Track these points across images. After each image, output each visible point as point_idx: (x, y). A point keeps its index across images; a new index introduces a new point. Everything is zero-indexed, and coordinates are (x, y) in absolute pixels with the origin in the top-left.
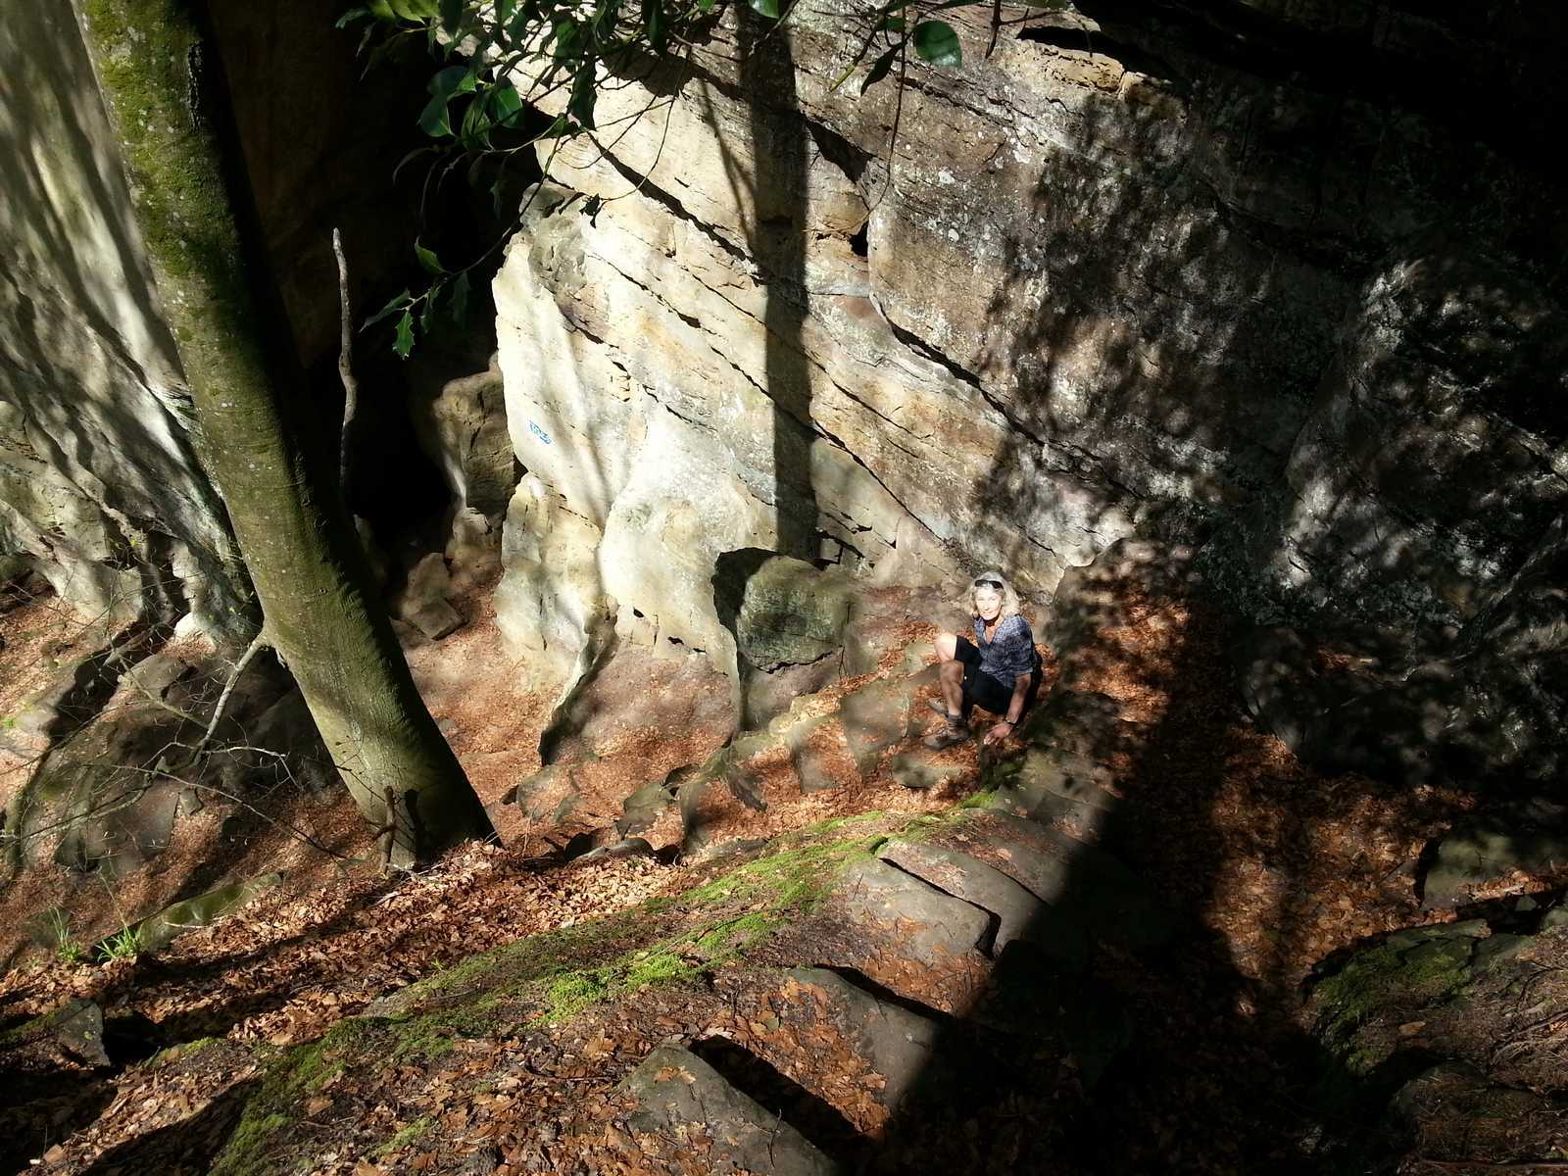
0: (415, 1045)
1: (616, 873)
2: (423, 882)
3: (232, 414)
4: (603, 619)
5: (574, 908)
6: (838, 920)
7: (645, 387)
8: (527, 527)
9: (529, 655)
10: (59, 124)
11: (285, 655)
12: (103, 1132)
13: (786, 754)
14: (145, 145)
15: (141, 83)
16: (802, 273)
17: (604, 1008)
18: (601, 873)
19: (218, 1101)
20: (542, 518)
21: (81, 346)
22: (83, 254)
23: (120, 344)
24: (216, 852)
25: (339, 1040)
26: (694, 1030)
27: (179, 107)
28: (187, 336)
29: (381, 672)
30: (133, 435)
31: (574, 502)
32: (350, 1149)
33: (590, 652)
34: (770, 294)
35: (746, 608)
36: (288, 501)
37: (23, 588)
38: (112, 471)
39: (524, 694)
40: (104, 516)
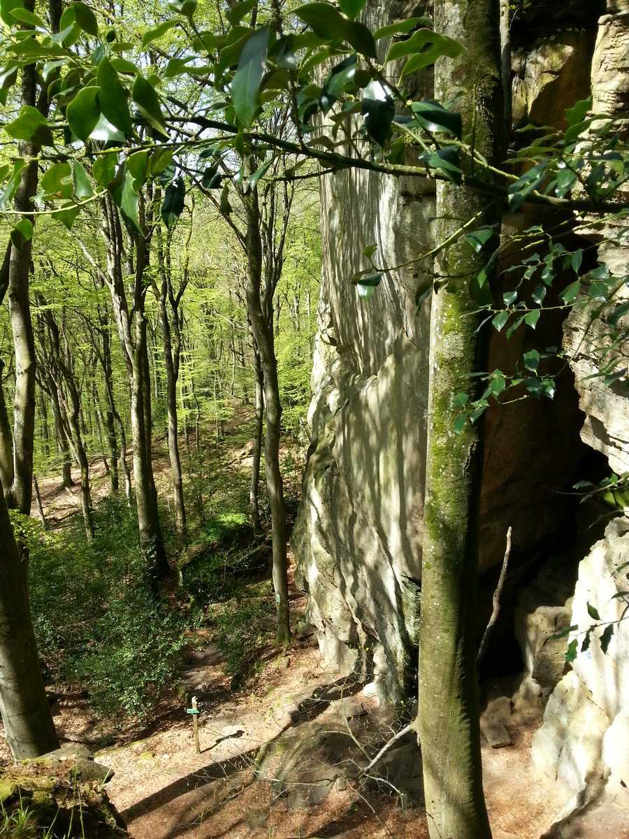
3: (437, 609)
4: (597, 778)
8: (563, 702)
9: (545, 780)
10: (394, 447)
11: (421, 739)
14: (439, 480)
15: (446, 454)
20: (572, 701)
21: (369, 541)
22: (385, 502)
23: (387, 544)
27: (459, 467)
28: (428, 567)
30: (377, 587)
31: (596, 697)
33: (582, 796)
36: (450, 661)
37: (306, 640)
38: (364, 599)
39: (536, 803)
40: (352, 619)
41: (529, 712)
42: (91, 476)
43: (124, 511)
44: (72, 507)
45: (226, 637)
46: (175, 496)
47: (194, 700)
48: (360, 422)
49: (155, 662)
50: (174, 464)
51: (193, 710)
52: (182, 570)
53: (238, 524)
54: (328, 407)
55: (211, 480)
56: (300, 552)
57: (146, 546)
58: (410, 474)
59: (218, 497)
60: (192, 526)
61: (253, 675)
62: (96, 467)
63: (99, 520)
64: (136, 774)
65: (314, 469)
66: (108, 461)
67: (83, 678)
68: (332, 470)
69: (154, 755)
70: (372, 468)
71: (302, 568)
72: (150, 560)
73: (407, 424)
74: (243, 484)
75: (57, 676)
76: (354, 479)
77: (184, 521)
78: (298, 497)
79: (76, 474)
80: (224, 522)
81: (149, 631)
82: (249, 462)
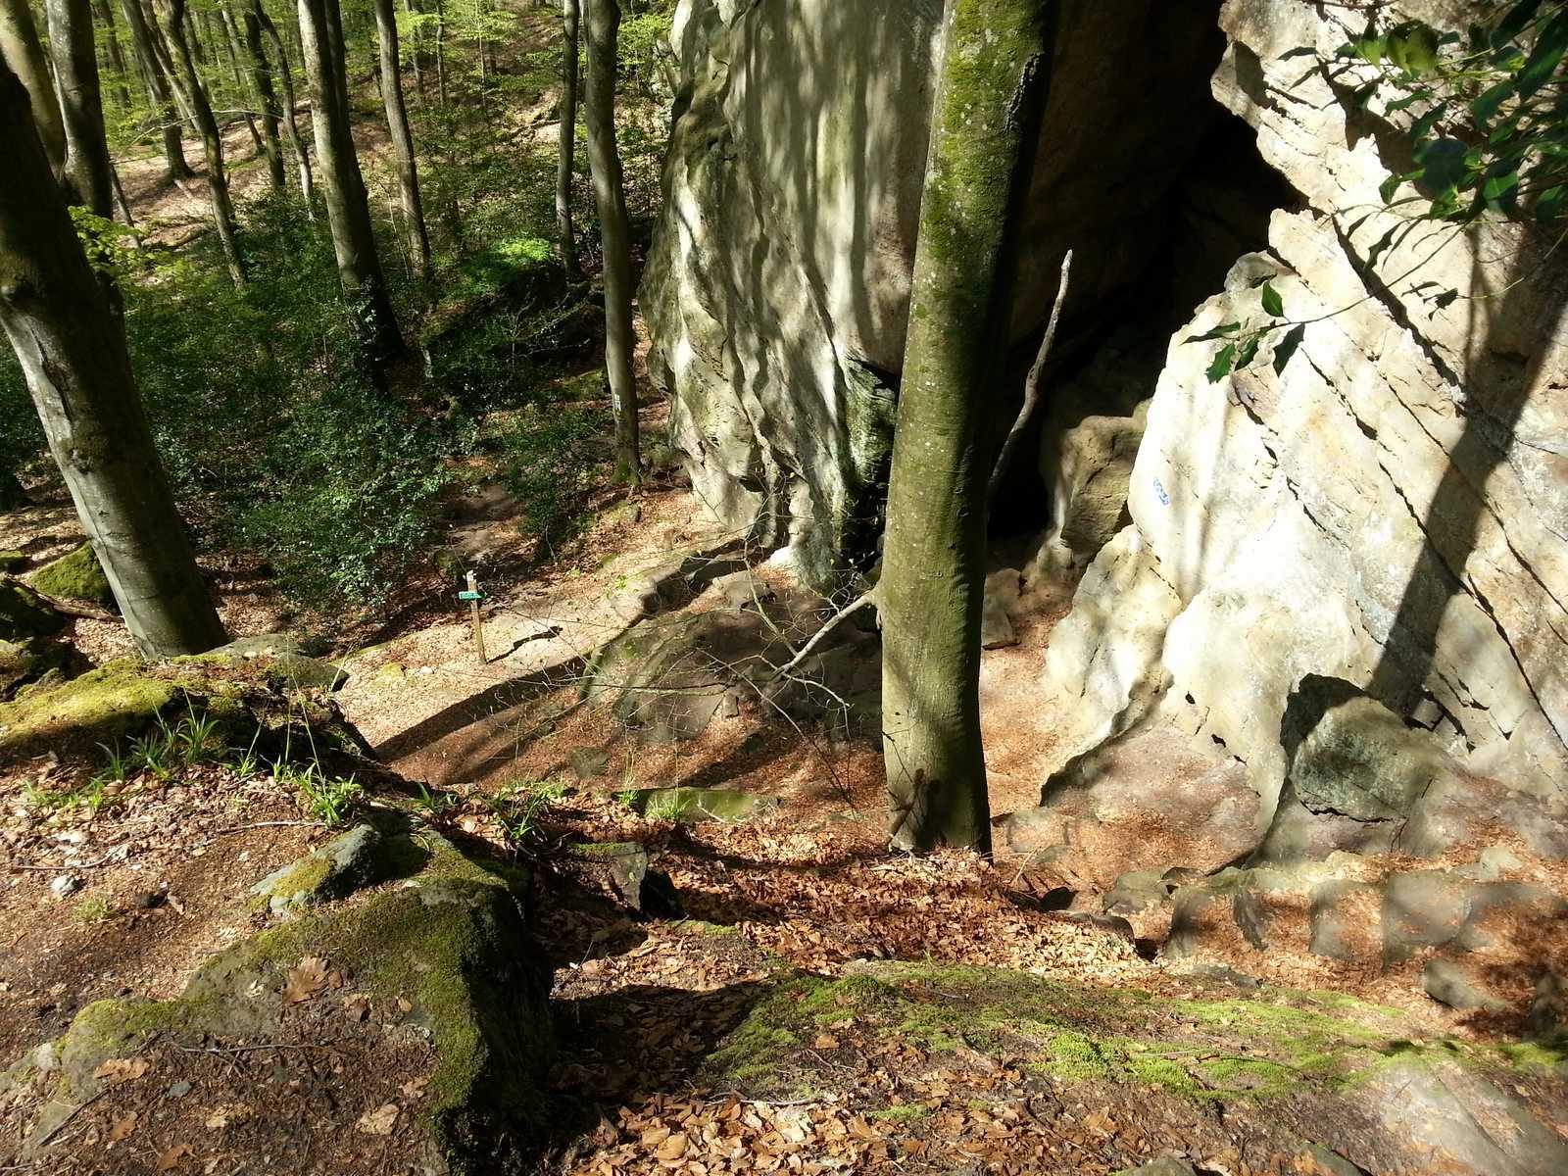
0: (920, 1029)
1: (1095, 944)
2: (918, 868)
3: (931, 393)
4: (1150, 691)
5: (1047, 959)
6: (1368, 1116)
7: (1289, 481)
8: (1107, 576)
9: (1064, 696)
10: (849, 99)
11: (882, 617)
12: (629, 968)
13: (1306, 902)
14: (958, 136)
15: (977, 80)
16: (1516, 416)
17: (1113, 1086)
18: (1081, 937)
19: (730, 990)
20: (1124, 573)
21: (791, 293)
22: (825, 213)
23: (825, 299)
24: (734, 757)
25: (853, 989)
26: (1196, 1154)
27: (1000, 108)
28: (922, 314)
29: (956, 665)
30: (802, 379)
31: (1166, 570)
32: (849, 1099)
33: (1120, 718)
34: (1468, 429)
35: (1316, 738)
36: (944, 485)
37: (669, 478)
38: (775, 405)
39: (1046, 730)
40: (754, 439)
41: (1049, 591)
42: (227, 157)
43: (302, 229)
44: (195, 221)
45: (520, 472)
46: (404, 202)
47: (470, 577)
48: (782, 46)
49: (392, 512)
50: (397, 134)
51: (471, 593)
52: (428, 348)
53: (534, 261)
54: (717, 11)
55: (477, 168)
56: (657, 316)
57: (354, 298)
58: (877, 159)
59: (492, 205)
60: (443, 262)
61: (574, 535)
62: (232, 138)
63: (255, 245)
64: (376, 699)
65: (686, 145)
66: (258, 124)
67: (257, 542)
68: (722, 147)
69: (404, 669)
70: (803, 145)
71: (662, 345)
72: (364, 327)
73: (877, 50)
74: (541, 179)
75: (209, 540)
76: (767, 168)
77: (426, 252)
78: (651, 209)
79: (194, 151)
80: (505, 256)
81: (378, 457)
82: (552, 132)
